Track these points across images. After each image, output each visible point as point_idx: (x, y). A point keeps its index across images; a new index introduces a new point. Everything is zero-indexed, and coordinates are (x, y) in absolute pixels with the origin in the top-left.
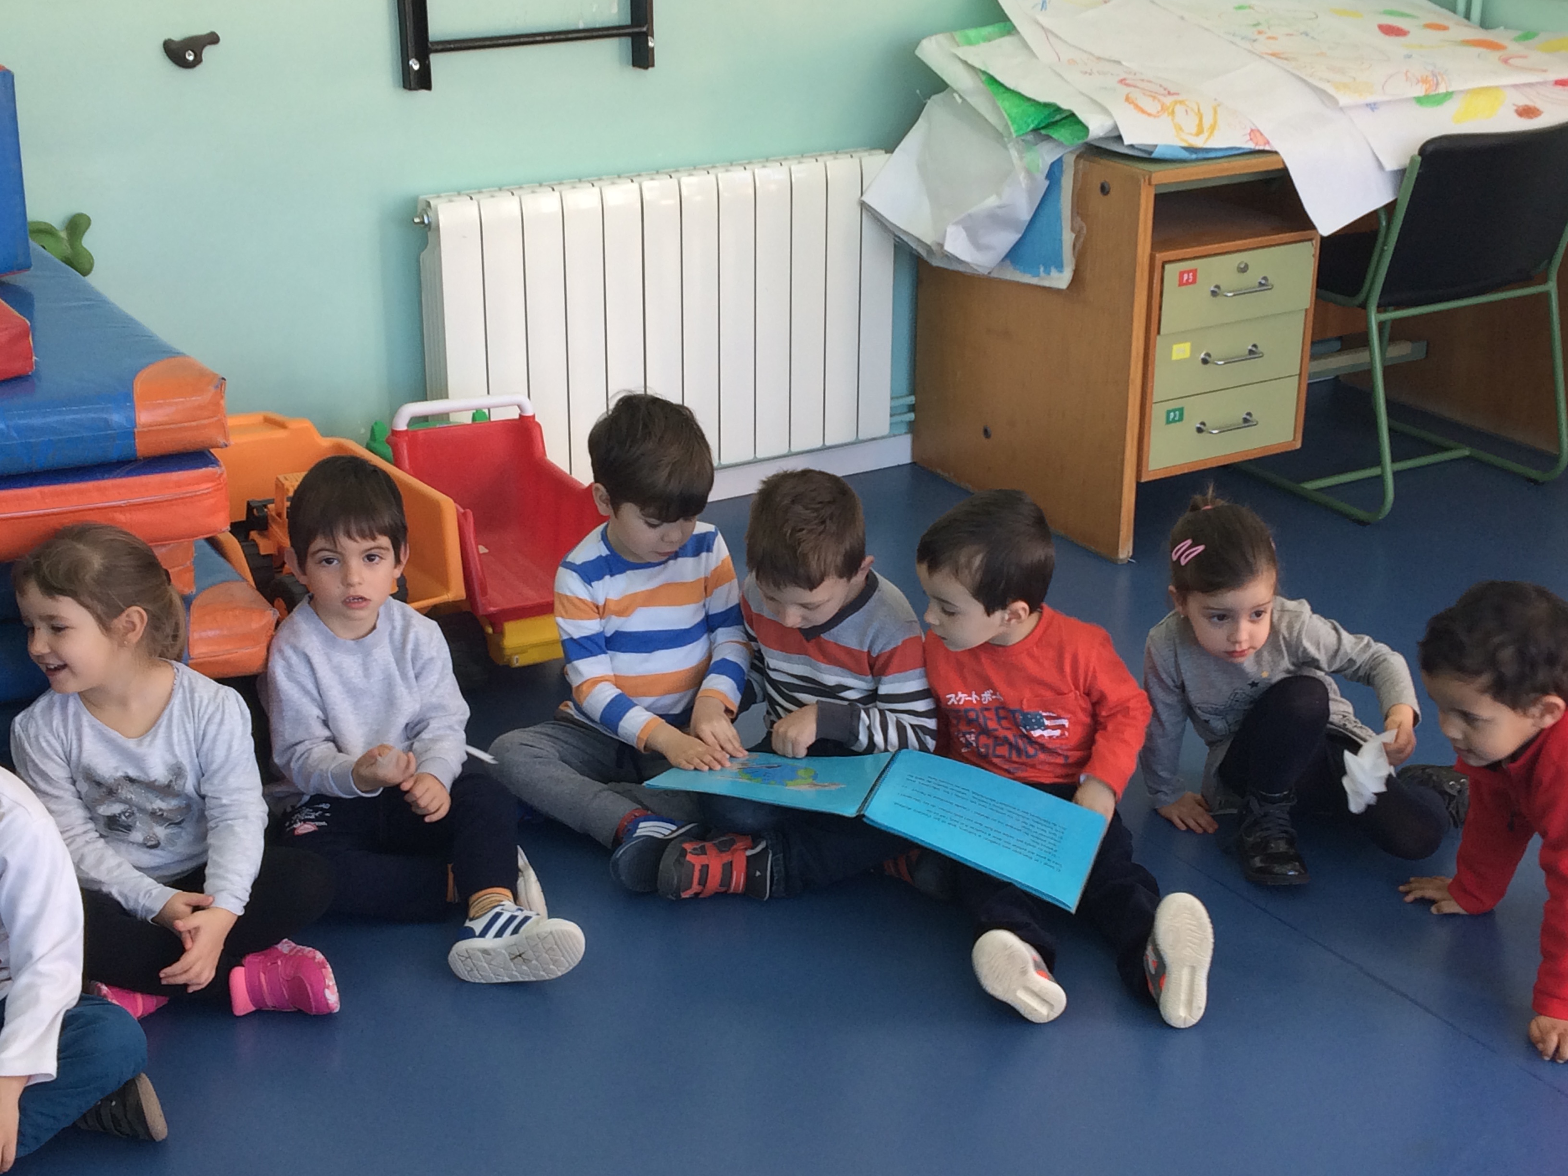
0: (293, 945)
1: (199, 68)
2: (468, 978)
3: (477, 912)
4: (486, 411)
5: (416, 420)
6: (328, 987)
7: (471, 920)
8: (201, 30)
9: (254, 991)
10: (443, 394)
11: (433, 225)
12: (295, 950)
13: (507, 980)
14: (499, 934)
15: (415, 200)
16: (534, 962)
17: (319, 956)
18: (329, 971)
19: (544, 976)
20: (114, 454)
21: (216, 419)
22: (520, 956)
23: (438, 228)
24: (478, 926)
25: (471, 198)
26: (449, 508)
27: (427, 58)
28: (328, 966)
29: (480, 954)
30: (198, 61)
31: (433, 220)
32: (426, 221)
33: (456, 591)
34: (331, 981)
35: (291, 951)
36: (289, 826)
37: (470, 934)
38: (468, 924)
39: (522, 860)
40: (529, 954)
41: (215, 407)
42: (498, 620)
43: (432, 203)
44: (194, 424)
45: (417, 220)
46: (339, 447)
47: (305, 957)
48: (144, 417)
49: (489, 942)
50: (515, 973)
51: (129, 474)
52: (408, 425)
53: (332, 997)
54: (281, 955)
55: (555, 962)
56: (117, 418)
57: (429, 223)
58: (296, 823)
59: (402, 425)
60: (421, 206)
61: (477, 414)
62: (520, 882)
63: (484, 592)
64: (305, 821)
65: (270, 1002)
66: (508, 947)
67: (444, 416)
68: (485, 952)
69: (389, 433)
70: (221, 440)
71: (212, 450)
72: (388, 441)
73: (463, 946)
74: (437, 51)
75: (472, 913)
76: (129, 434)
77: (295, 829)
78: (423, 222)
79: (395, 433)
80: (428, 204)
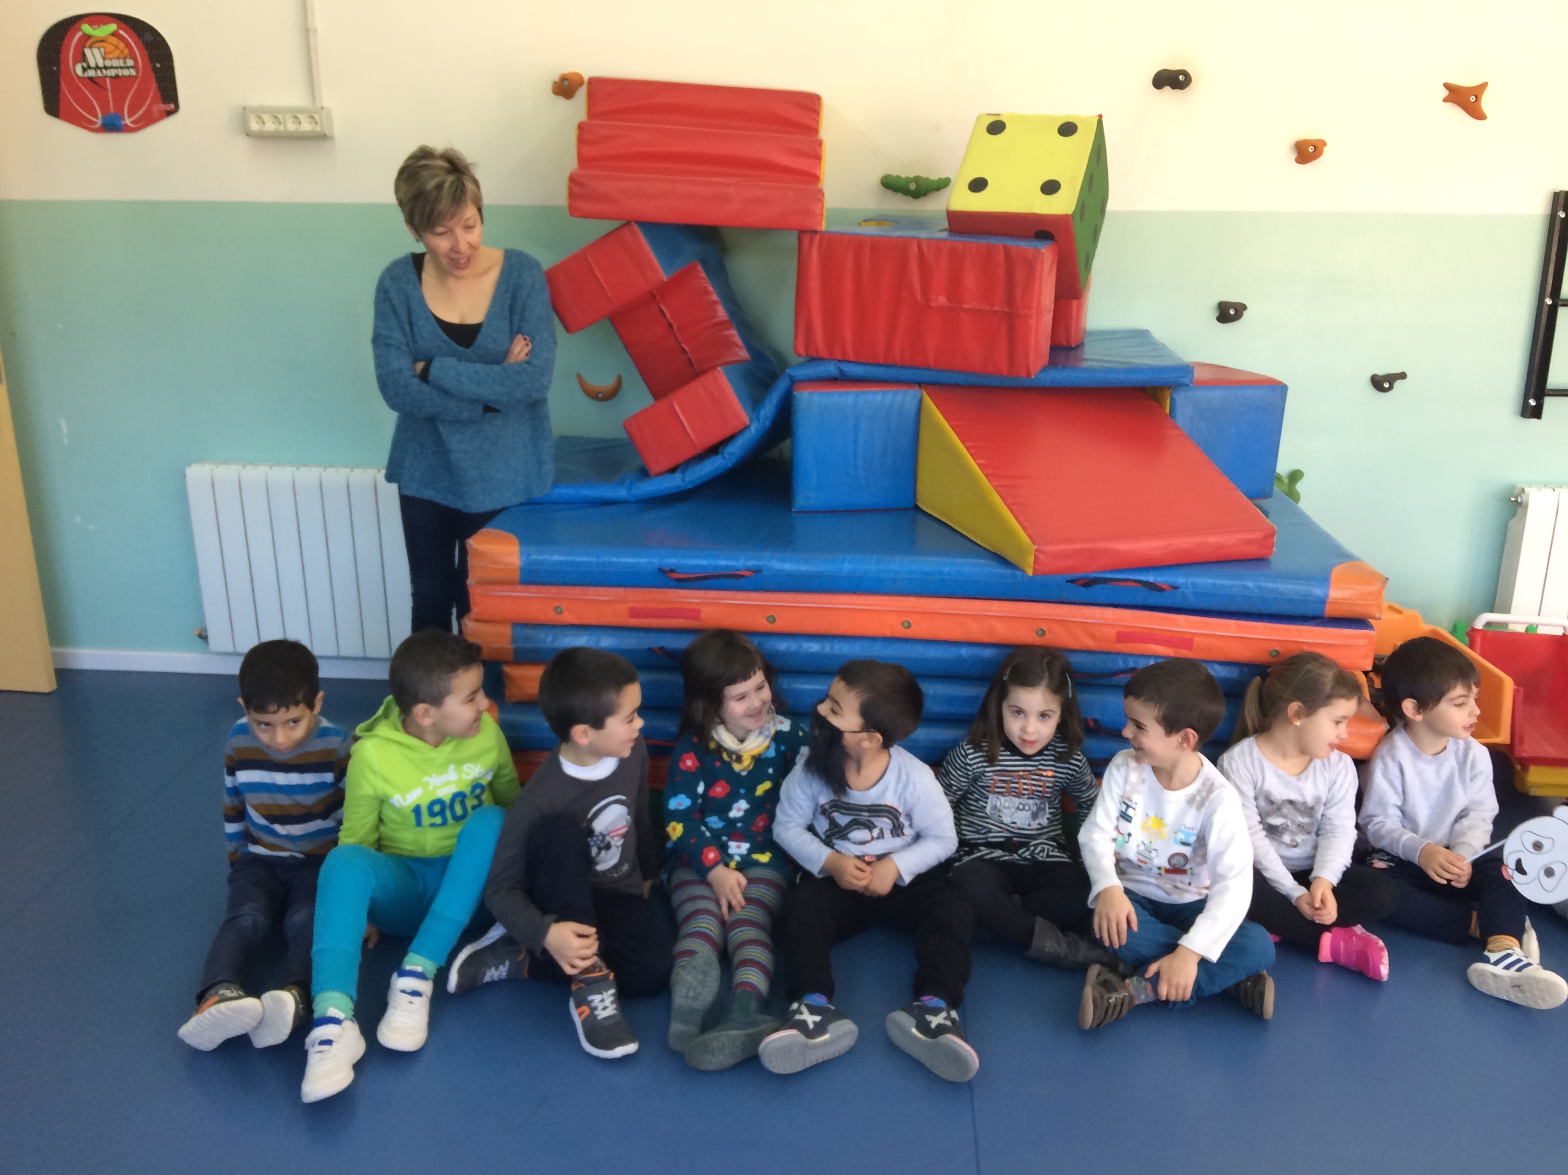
0: (1365, 931)
1: (1390, 392)
2: (1478, 988)
3: (1493, 948)
4: (1535, 626)
5: (1489, 624)
6: (1383, 964)
7: (1490, 951)
8: (1397, 370)
9: (1334, 950)
10: (1507, 610)
11: (1524, 503)
12: (1365, 935)
13: (1505, 998)
14: (1507, 967)
15: (1513, 487)
16: (1528, 994)
17: (1381, 943)
18: (1386, 954)
19: (1532, 1004)
20: (1310, 612)
21: (1376, 602)
22: (1518, 986)
23: (1527, 506)
24: (1493, 957)
25: (1554, 490)
26: (1509, 685)
27: (1543, 399)
28: (1386, 951)
29: (1490, 976)
30: (1391, 388)
31: (1524, 501)
32: (1519, 501)
33: (1503, 737)
34: (1386, 960)
35: (1363, 933)
36: (1369, 860)
37: (1487, 960)
38: (1486, 953)
39: (1528, 923)
40: (1526, 988)
41: (1379, 595)
42: (1526, 763)
43: (1526, 490)
44: (1363, 602)
45: (1513, 499)
46: (1434, 632)
47: (1371, 940)
48: (1335, 593)
49: (1499, 970)
50: (1512, 996)
51: (1317, 625)
52: (1484, 626)
53: (1384, 970)
54: (1355, 934)
55: (1543, 999)
56: (1318, 592)
57: (1521, 502)
58: (1374, 859)
59: (1479, 624)
60: (1516, 491)
61: (1531, 627)
62: (1525, 937)
63: (1521, 742)
64: (1380, 860)
65: (1343, 960)
66: (1511, 978)
67: (1505, 624)
68: (1494, 976)
69: (1470, 629)
70: (1377, 615)
71: (1369, 620)
72: (1467, 634)
73: (1479, 966)
74: (1550, 395)
75: (1490, 947)
76: (1323, 601)
77: (1373, 863)
78: (1517, 501)
79: (1474, 630)
80: (1523, 490)
